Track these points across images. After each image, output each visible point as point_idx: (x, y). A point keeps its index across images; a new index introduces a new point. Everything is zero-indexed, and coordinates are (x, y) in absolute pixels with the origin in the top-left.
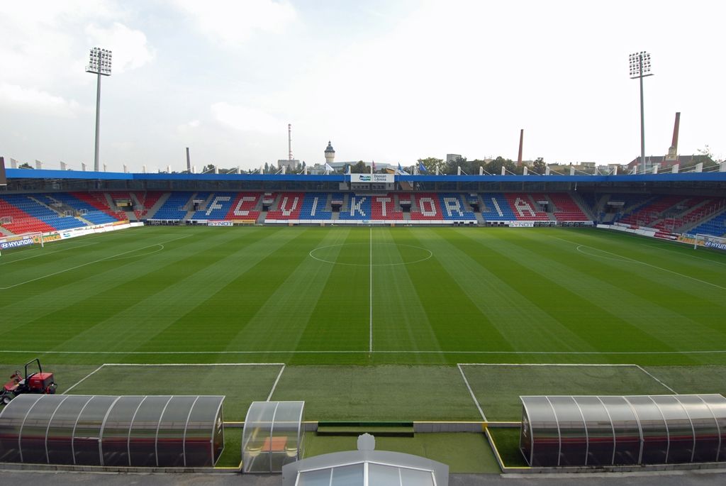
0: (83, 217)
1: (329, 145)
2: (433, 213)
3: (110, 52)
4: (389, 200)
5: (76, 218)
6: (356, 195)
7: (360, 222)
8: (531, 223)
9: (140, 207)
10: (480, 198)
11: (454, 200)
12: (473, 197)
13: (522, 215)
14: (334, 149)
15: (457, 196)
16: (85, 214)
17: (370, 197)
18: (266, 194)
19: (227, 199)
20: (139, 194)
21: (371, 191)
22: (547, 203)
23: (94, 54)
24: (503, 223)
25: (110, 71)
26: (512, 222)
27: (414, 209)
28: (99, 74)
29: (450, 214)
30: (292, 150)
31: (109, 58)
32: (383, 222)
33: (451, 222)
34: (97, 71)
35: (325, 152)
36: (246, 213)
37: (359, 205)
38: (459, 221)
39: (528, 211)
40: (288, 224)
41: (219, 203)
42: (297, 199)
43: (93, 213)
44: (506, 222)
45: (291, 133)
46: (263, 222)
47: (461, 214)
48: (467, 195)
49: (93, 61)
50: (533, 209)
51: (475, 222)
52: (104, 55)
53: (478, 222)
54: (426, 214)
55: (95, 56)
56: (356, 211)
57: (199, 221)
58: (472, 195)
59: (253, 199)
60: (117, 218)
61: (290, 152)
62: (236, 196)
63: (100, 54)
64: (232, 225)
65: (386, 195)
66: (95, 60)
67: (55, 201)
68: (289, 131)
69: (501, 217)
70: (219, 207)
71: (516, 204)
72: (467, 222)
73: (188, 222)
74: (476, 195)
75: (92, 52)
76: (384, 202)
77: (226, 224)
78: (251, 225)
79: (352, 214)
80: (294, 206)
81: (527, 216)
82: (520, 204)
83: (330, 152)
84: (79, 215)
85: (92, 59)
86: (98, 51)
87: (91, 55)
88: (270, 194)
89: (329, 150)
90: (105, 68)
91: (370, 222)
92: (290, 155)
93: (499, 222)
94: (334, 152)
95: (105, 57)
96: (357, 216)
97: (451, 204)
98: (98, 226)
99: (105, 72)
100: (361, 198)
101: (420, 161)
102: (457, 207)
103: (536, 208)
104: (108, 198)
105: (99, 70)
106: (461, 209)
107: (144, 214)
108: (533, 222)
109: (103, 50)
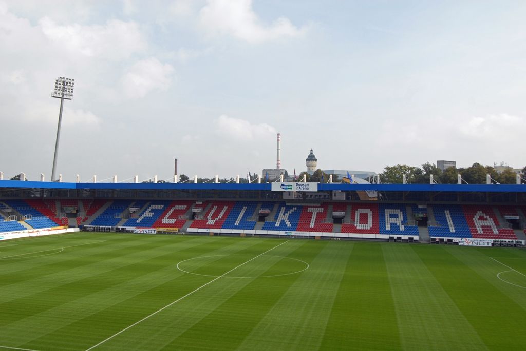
0: (26, 222)
1: (311, 153)
2: (369, 226)
3: (73, 80)
4: (321, 210)
5: (19, 222)
6: (287, 204)
7: (282, 233)
8: (488, 242)
9: (82, 214)
10: (430, 211)
11: (397, 211)
12: (421, 209)
13: (480, 231)
14: (316, 157)
15: (402, 207)
16: (30, 219)
17: (302, 207)
18: (197, 203)
19: (160, 207)
20: (86, 202)
21: (304, 201)
22: (518, 217)
23: (59, 82)
24: (451, 240)
25: (72, 95)
26: (464, 239)
27: (347, 221)
28: (62, 99)
29: (388, 228)
30: (280, 159)
31: (72, 85)
32: (307, 234)
33: (386, 236)
34: (61, 96)
35: (307, 160)
36: (173, 221)
37: (287, 215)
38: (395, 236)
39: (490, 227)
40: (209, 233)
41: (152, 211)
42: (226, 207)
43: (37, 218)
44: (455, 239)
45: (280, 142)
46: (185, 231)
47: (402, 228)
48: (415, 208)
49: (58, 88)
50: (497, 224)
51: (416, 238)
52: (67, 83)
53: (420, 238)
54: (358, 226)
55: (60, 84)
56: (283, 222)
57: (128, 228)
58: (420, 207)
59: (183, 207)
60: (59, 223)
61: (278, 161)
62: (168, 204)
63: (64, 82)
64: (155, 233)
65: (319, 205)
66: (59, 88)
67: (7, 206)
68: (278, 140)
69: (453, 233)
70: (151, 215)
71: (475, 219)
72: (406, 237)
73: (117, 229)
74: (425, 207)
75: (57, 81)
76: (315, 212)
77: (150, 231)
78: (174, 233)
79: (278, 224)
80: (220, 216)
81: (487, 233)
82: (481, 218)
83: (312, 160)
84: (23, 220)
85: (56, 87)
86: (63, 80)
87: (56, 83)
88: (201, 203)
89: (311, 158)
90: (68, 93)
91: (293, 233)
92: (278, 164)
93: (446, 239)
94: (316, 160)
95: (69, 84)
96: (283, 226)
97: (392, 216)
98: (36, 230)
99: (68, 97)
100: (291, 207)
101: (388, 168)
102: (398, 221)
103: (501, 223)
104: (58, 205)
105: (63, 96)
106: (403, 223)
107: (84, 221)
108: (492, 240)
109: (67, 79)
